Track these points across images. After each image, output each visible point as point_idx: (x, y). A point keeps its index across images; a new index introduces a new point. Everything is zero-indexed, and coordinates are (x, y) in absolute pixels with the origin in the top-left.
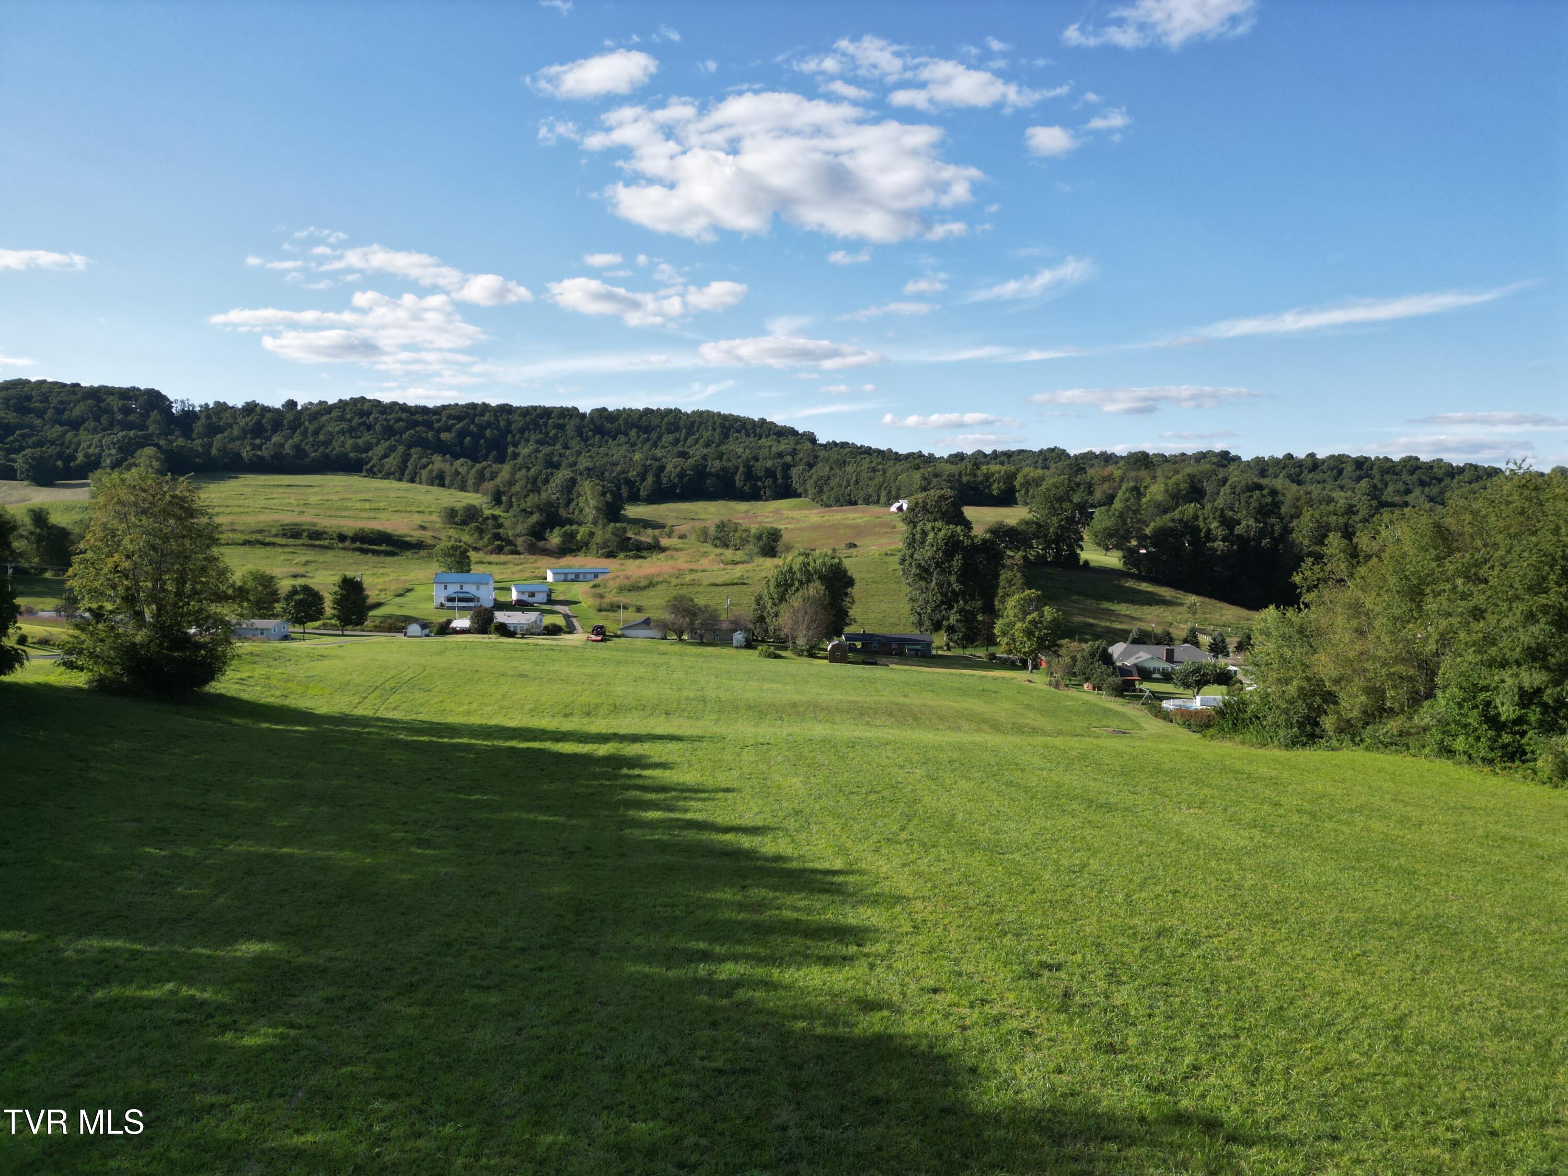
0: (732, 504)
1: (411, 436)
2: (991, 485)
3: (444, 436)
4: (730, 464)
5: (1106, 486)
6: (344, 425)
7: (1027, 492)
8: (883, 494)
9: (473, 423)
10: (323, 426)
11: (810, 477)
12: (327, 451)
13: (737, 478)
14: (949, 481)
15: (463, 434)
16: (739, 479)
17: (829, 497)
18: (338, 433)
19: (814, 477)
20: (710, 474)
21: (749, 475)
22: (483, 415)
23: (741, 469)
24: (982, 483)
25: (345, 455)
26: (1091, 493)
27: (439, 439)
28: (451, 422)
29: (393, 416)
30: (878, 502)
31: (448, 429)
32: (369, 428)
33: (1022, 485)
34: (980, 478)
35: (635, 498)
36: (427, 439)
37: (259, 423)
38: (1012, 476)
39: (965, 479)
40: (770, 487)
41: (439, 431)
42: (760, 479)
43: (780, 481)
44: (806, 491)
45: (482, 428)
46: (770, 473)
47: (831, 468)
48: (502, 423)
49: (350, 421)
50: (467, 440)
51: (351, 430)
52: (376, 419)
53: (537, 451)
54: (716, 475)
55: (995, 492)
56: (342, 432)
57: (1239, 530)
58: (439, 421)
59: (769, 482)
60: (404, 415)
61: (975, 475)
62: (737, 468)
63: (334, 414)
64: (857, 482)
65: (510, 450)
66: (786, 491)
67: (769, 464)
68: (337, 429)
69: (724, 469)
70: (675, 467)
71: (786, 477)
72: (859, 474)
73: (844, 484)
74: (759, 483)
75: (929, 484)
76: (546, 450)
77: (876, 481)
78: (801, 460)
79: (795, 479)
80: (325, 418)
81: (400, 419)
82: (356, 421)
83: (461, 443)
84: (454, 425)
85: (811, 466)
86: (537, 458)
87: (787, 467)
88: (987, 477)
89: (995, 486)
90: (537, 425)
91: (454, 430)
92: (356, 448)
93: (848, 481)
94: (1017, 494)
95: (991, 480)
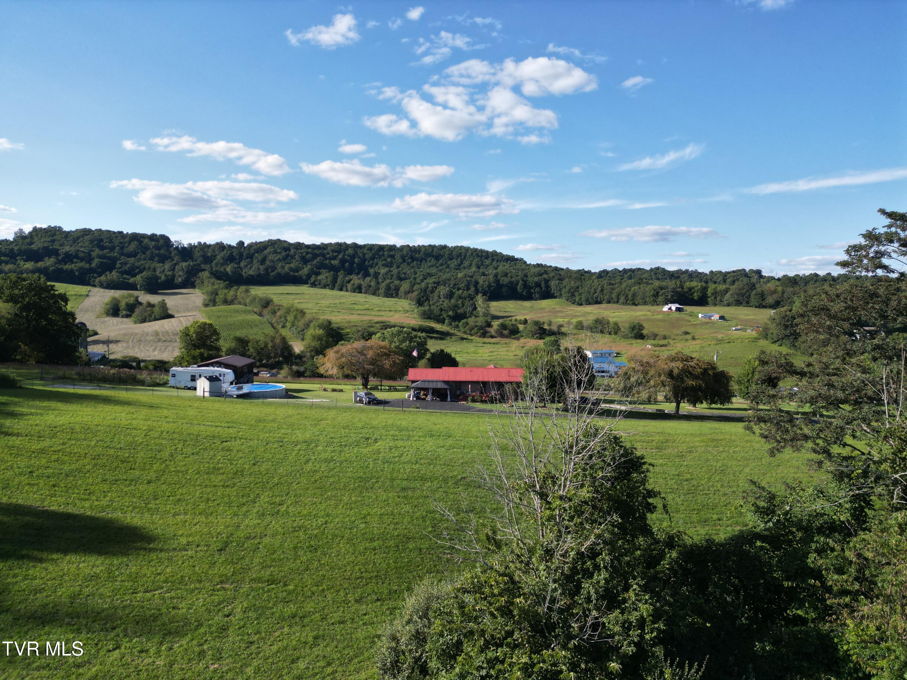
0: (520, 302)
2: (693, 293)
4: (513, 280)
7: (716, 298)
8: (622, 298)
10: (266, 256)
11: (565, 287)
13: (518, 287)
16: (519, 288)
18: (277, 261)
19: (568, 287)
20: (503, 285)
21: (525, 285)
23: (521, 282)
24: (687, 292)
25: (289, 274)
26: (763, 300)
27: (331, 264)
30: (618, 302)
31: (334, 258)
32: (293, 257)
33: (713, 294)
34: (686, 290)
36: (326, 264)
37: (231, 254)
38: (705, 289)
39: (677, 290)
40: (538, 293)
41: (330, 259)
42: (532, 288)
43: (543, 289)
44: (561, 295)
45: (351, 257)
46: (538, 285)
48: (359, 254)
49: (280, 252)
50: (347, 264)
51: (284, 259)
54: (506, 286)
55: (696, 298)
56: (279, 260)
58: (328, 253)
59: (537, 290)
61: (682, 288)
62: (518, 282)
64: (602, 290)
65: (371, 270)
66: (547, 295)
67: (536, 279)
68: (275, 258)
69: (510, 282)
70: (484, 281)
71: (548, 286)
73: (592, 291)
74: (532, 291)
77: (616, 291)
79: (553, 288)
80: (266, 252)
81: (306, 253)
82: (284, 254)
83: (345, 266)
84: (338, 256)
87: (547, 281)
88: (690, 289)
89: (695, 294)
91: (337, 259)
92: (291, 269)
93: (595, 289)
94: (709, 299)
95: (693, 291)
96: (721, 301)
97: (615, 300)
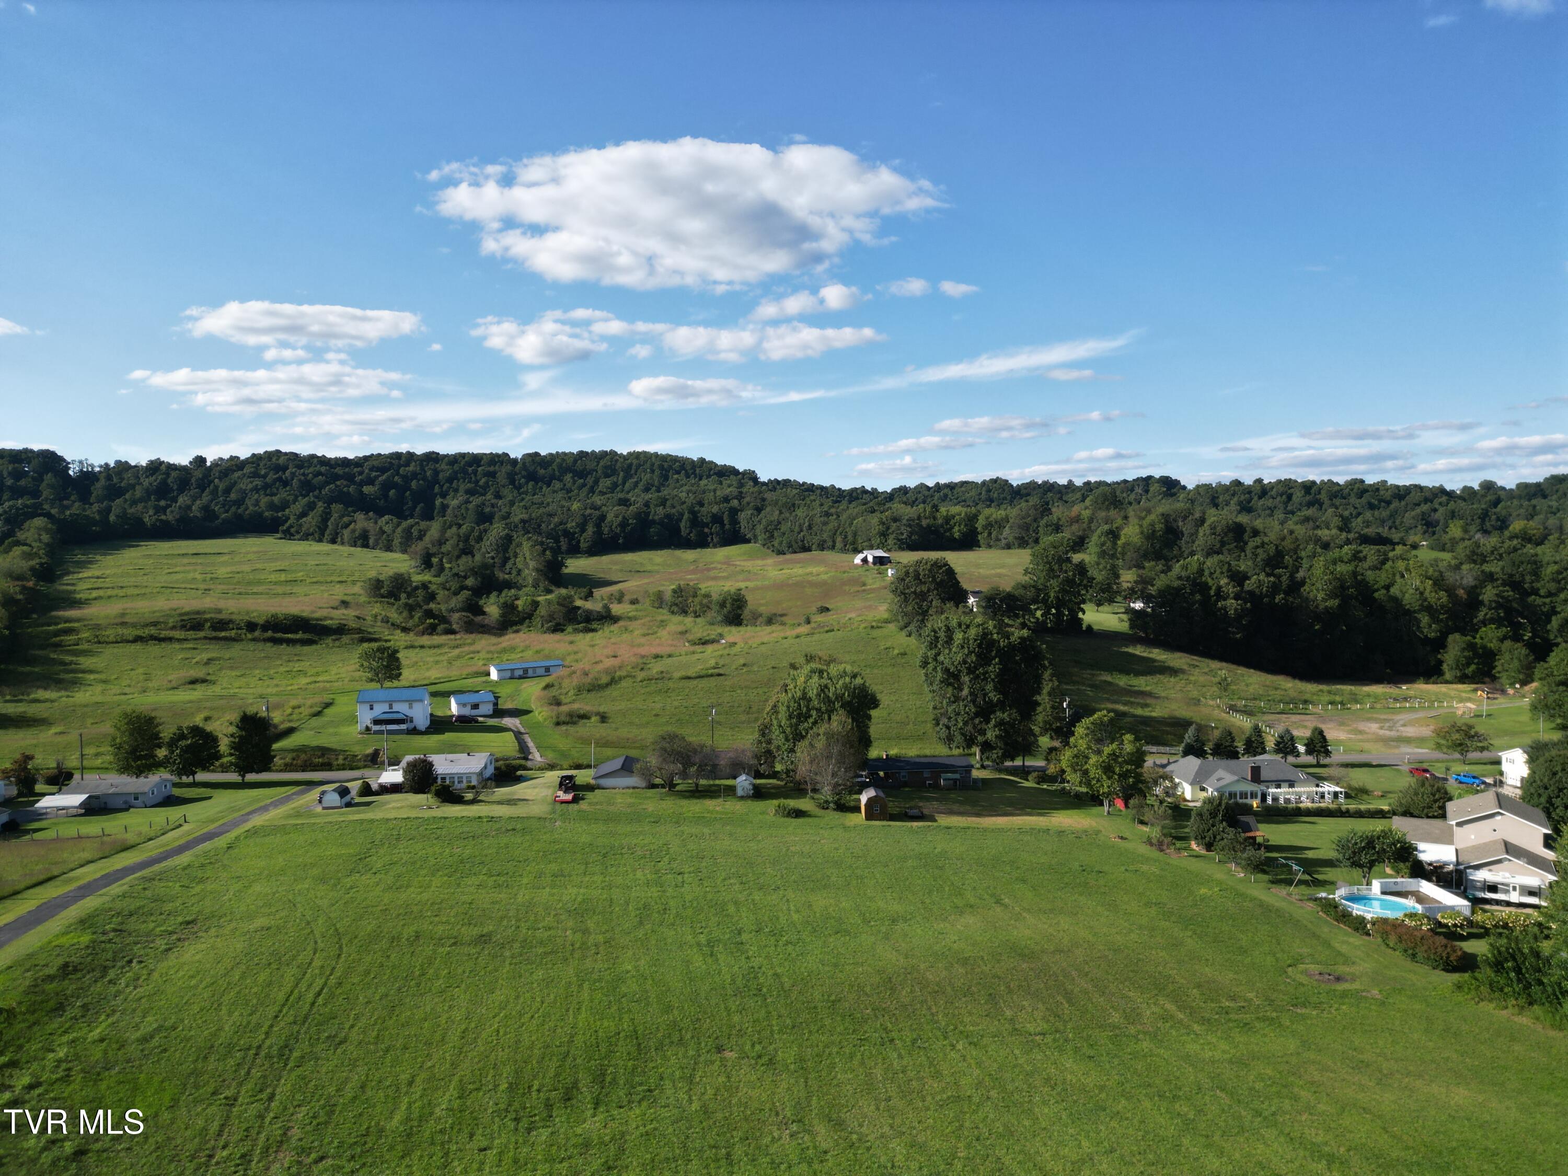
0: (679, 553)
1: (331, 491)
2: (952, 528)
3: (367, 489)
4: (674, 511)
5: (1075, 527)
6: (258, 482)
7: (990, 534)
8: (839, 539)
9: (398, 474)
10: (235, 483)
11: (760, 522)
12: (240, 511)
13: (682, 525)
14: (910, 526)
15: (386, 486)
16: (684, 526)
17: (781, 543)
18: (252, 490)
19: (764, 522)
20: (653, 522)
21: (695, 521)
22: (407, 465)
23: (686, 516)
24: (942, 526)
25: (260, 515)
27: (361, 493)
28: (374, 474)
29: (311, 470)
30: (833, 547)
31: (371, 482)
32: (286, 483)
33: (985, 527)
34: (940, 521)
35: (575, 551)
36: (349, 493)
37: (164, 483)
38: (973, 518)
39: (924, 523)
40: (717, 534)
41: (362, 484)
42: (707, 525)
43: (727, 527)
44: (755, 536)
45: (407, 479)
46: (717, 519)
47: (781, 513)
48: (429, 473)
49: (264, 477)
50: (392, 492)
51: (266, 487)
52: (293, 474)
53: (467, 502)
54: (661, 523)
55: (957, 535)
56: (256, 489)
57: (1249, 585)
58: (361, 473)
59: (716, 528)
60: (323, 469)
61: (935, 518)
62: (682, 515)
63: (248, 470)
64: (810, 527)
65: (438, 501)
66: (733, 537)
67: (715, 509)
68: (250, 486)
69: (668, 516)
70: (617, 516)
71: (734, 522)
72: (811, 519)
73: (797, 529)
74: (706, 530)
75: (888, 528)
76: (476, 500)
77: (830, 526)
78: (748, 503)
79: (743, 524)
80: (236, 475)
81: (319, 473)
82: (272, 476)
83: (386, 496)
84: (377, 477)
85: (759, 510)
86: (467, 509)
87: (734, 512)
88: (948, 519)
89: (956, 528)
90: (465, 472)
91: (377, 482)
92: (272, 506)
93: (801, 526)
94: (980, 537)
95: (952, 522)
96: (998, 540)
97: (830, 544)
